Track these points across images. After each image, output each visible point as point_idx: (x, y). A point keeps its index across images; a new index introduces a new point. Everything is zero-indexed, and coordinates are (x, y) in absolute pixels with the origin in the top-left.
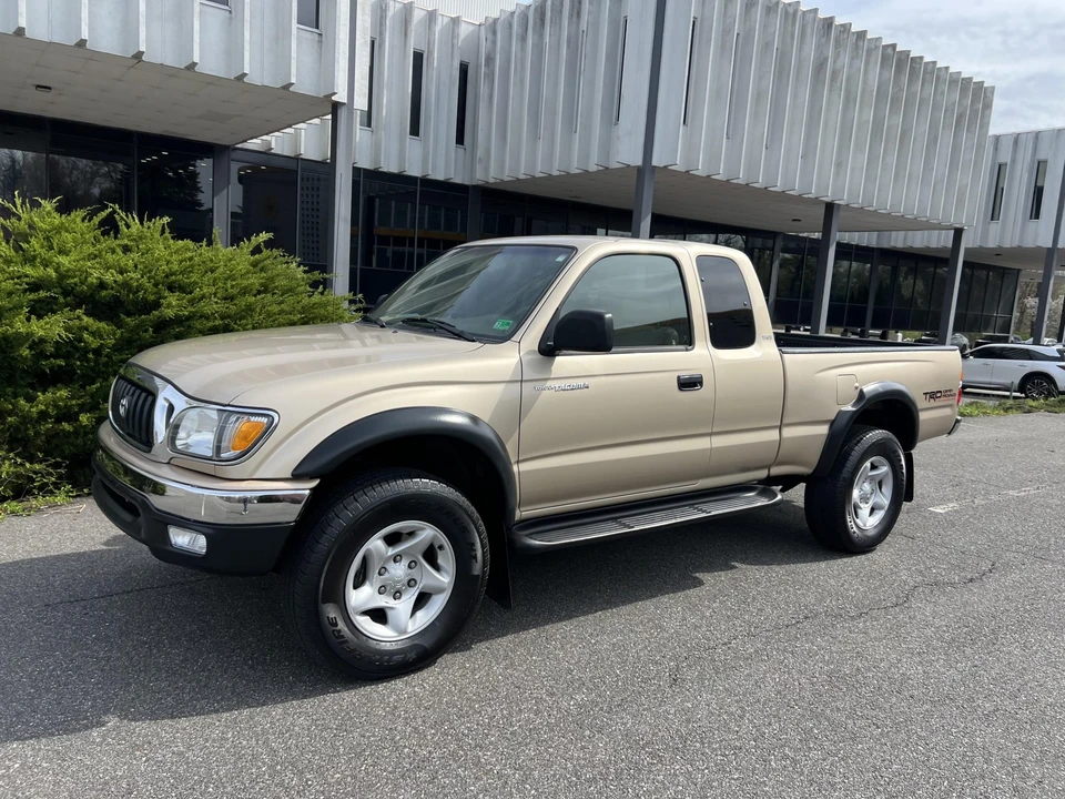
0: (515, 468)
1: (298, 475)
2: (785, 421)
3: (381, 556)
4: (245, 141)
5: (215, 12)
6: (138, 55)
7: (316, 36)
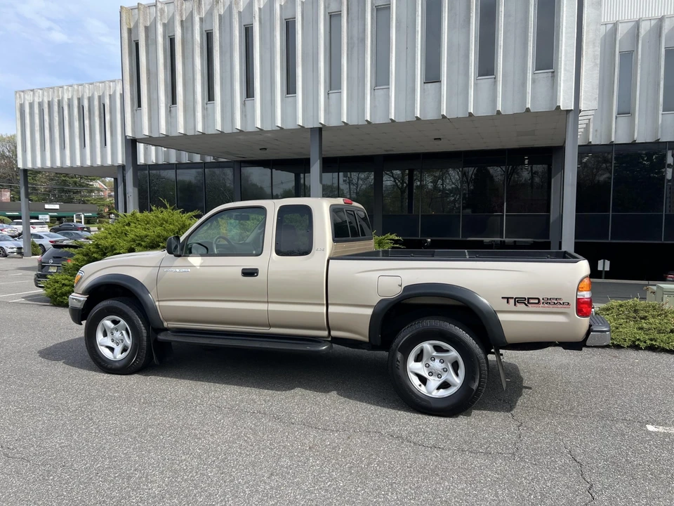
0: (157, 303)
1: (84, 293)
2: (329, 302)
3: (109, 328)
5: (486, 81)
6: (444, 117)
7: (550, 74)
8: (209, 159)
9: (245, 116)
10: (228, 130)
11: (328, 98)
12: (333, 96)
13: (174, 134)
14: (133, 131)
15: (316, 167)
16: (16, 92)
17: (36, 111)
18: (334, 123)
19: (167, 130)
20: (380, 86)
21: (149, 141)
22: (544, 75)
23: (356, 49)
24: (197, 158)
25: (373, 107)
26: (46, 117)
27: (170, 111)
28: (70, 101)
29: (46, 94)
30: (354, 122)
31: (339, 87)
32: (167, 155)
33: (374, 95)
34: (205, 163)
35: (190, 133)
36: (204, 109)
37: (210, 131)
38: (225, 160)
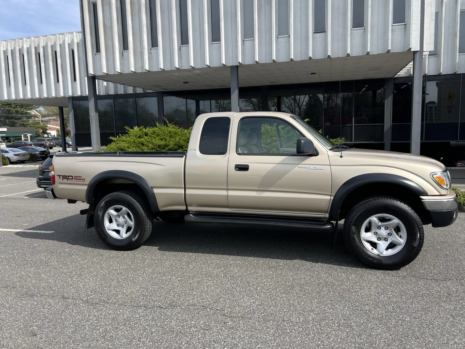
4: (396, 74)
5: (358, 31)
6: (329, 57)
7: (403, 26)
8: (139, 91)
9: (181, 58)
10: (168, 69)
11: (244, 44)
12: (248, 43)
13: (126, 72)
14: (94, 70)
15: (235, 95)
18: (248, 62)
19: (121, 69)
20: (281, 35)
22: (399, 27)
23: (263, 9)
24: (130, 90)
25: (277, 50)
26: (10, 62)
27: (123, 55)
30: (263, 61)
31: (253, 36)
32: (107, 89)
33: (277, 41)
35: (139, 71)
36: (150, 53)
37: (155, 69)
38: (152, 91)
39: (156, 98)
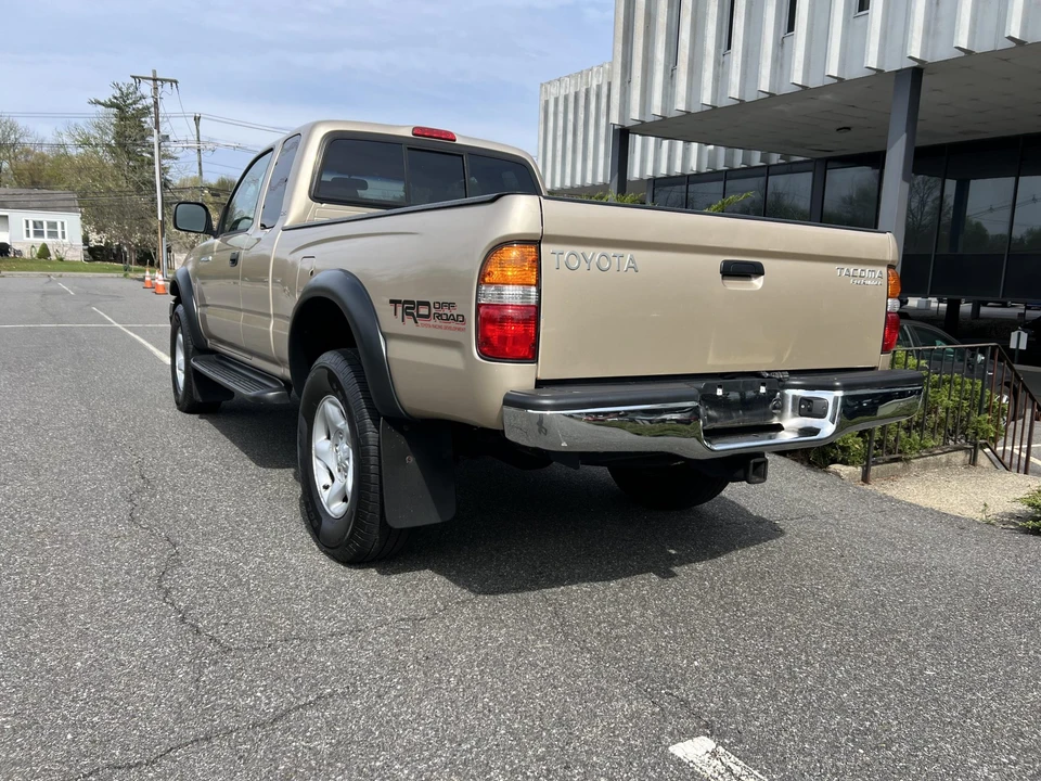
0: (199, 311)
2: (273, 312)
8: (775, 159)
9: (781, 66)
10: (750, 96)
11: (937, 4)
13: (672, 113)
14: (621, 115)
15: (895, 152)
16: (542, 85)
17: (561, 108)
18: (942, 53)
19: (663, 109)
21: (645, 129)
24: (756, 159)
26: (571, 116)
27: (672, 75)
28: (599, 87)
29: (573, 82)
30: (987, 45)
32: (713, 157)
34: (769, 167)
35: (694, 109)
36: (719, 64)
37: (724, 103)
38: (802, 159)
39: (810, 174)
